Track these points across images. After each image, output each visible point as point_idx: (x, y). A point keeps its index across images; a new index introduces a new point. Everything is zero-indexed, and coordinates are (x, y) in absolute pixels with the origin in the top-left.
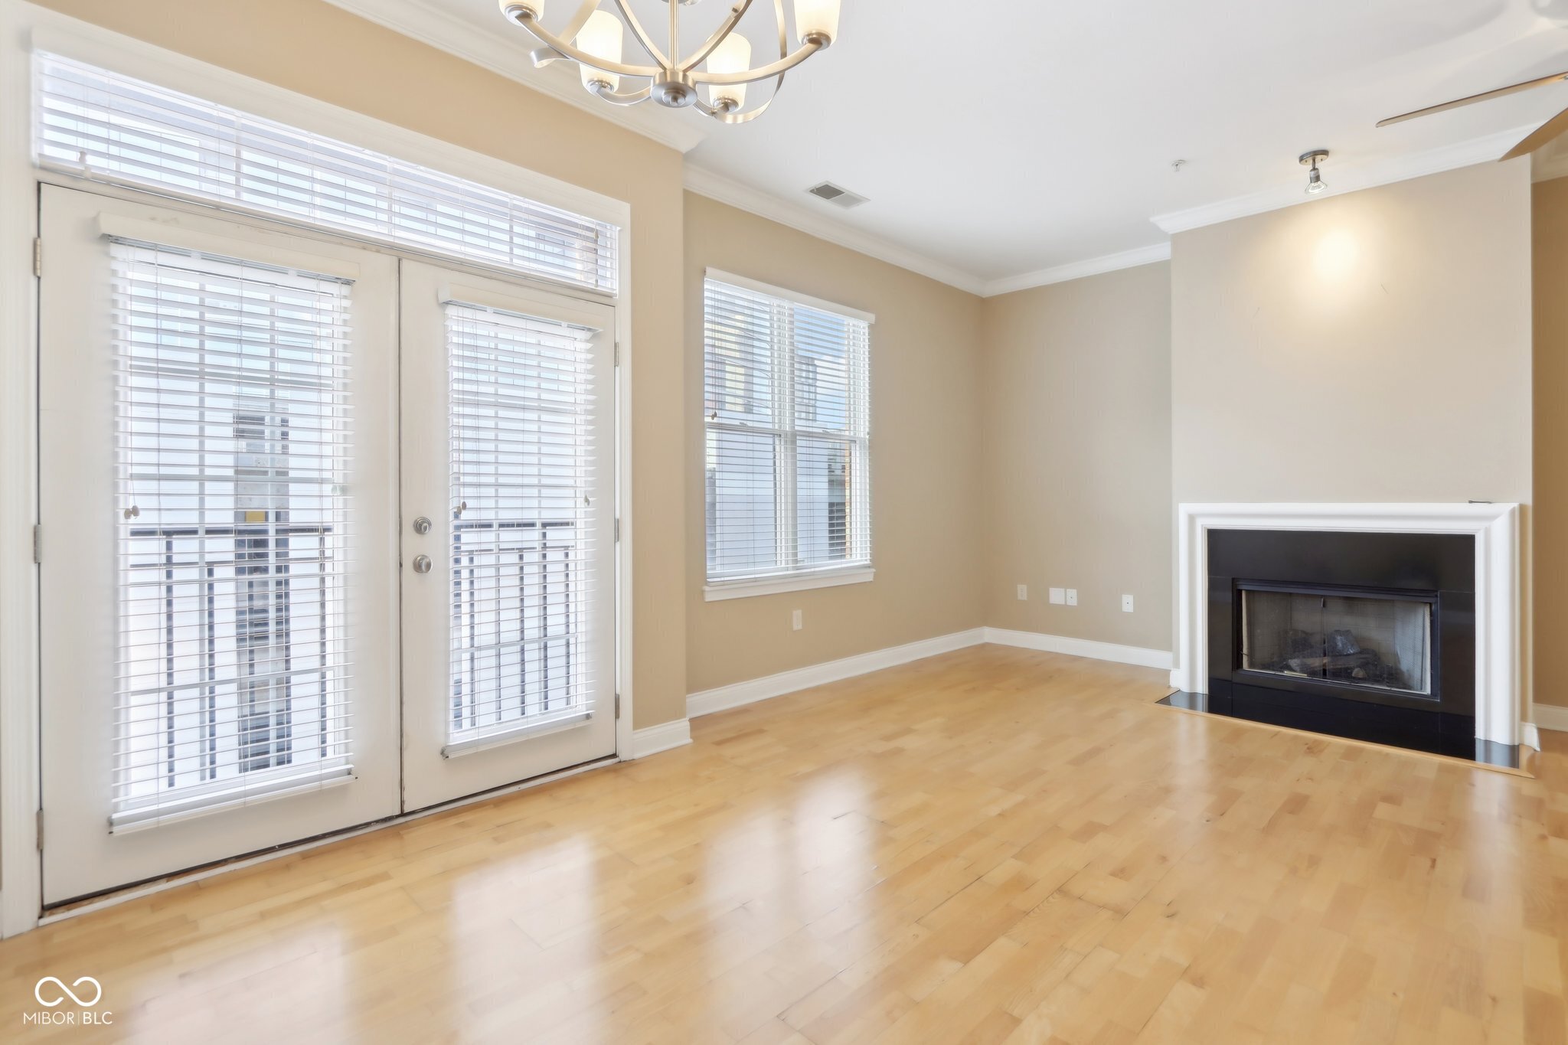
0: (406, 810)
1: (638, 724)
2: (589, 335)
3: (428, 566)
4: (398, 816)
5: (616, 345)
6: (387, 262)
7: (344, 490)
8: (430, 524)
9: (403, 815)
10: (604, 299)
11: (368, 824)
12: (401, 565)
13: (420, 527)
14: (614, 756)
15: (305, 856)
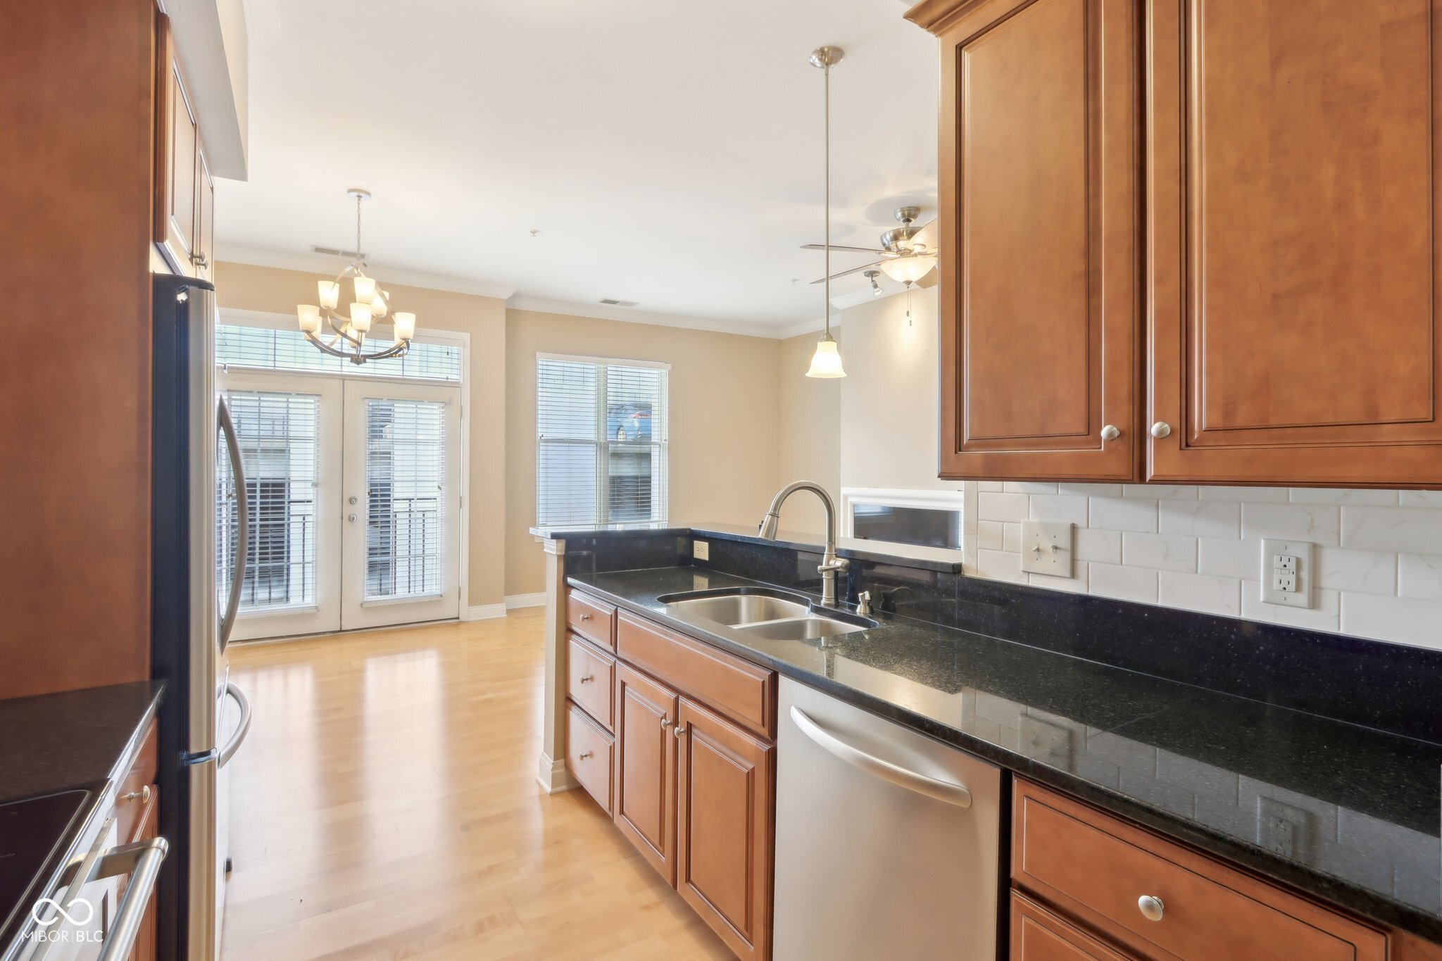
0: (343, 629)
1: (471, 603)
2: (443, 405)
3: (353, 519)
4: (339, 631)
5: (461, 407)
6: (338, 383)
7: (315, 485)
8: (356, 500)
9: (341, 631)
10: (455, 385)
11: (325, 633)
12: (342, 518)
13: (352, 501)
14: (458, 618)
15: (295, 642)
